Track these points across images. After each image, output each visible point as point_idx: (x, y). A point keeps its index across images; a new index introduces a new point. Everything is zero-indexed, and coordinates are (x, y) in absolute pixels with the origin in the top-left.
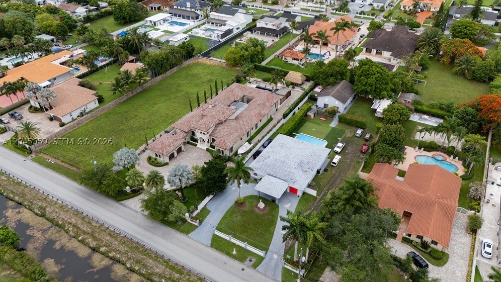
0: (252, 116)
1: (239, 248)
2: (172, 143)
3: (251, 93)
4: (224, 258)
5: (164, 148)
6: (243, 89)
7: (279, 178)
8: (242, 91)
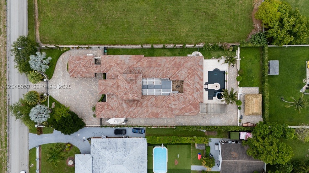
0: (147, 111)
1: (35, 167)
2: (82, 72)
3: (189, 85)
4: (26, 162)
5: (74, 71)
6: (190, 76)
7: (93, 166)
8: (188, 76)
